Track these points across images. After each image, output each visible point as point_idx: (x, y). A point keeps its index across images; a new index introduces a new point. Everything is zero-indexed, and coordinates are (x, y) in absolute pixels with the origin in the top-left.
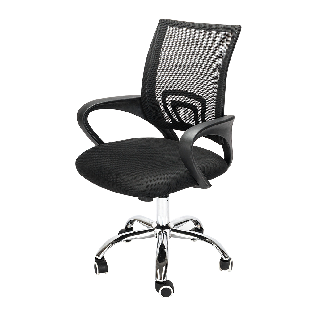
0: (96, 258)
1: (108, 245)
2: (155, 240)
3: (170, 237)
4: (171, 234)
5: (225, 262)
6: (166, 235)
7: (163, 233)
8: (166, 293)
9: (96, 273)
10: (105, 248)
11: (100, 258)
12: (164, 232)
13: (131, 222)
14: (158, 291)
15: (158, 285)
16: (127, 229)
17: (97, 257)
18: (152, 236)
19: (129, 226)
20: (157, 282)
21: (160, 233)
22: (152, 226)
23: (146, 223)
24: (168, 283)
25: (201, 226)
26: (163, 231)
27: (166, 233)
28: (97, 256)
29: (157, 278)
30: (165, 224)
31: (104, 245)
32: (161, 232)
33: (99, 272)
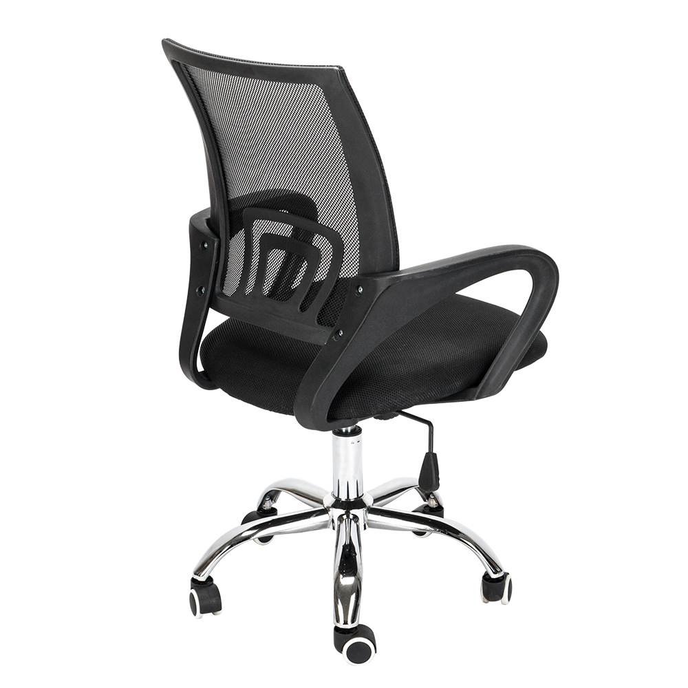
0: (193, 580)
1: (220, 550)
2: (330, 533)
3: (365, 528)
4: (368, 520)
5: (494, 582)
6: (356, 522)
7: (348, 517)
8: (359, 655)
9: (195, 615)
10: (212, 558)
11: (202, 578)
12: (351, 517)
13: (272, 495)
14: (340, 649)
15: (341, 635)
16: (262, 512)
17: (196, 577)
18: (324, 526)
19: (267, 506)
20: (337, 629)
21: (341, 518)
22: (322, 504)
23: (308, 495)
24: (364, 631)
25: (437, 501)
26: (348, 514)
27: (356, 517)
28: (195, 574)
29: (338, 621)
30: (353, 497)
31: (211, 548)
32: (345, 517)
33: (202, 612)
